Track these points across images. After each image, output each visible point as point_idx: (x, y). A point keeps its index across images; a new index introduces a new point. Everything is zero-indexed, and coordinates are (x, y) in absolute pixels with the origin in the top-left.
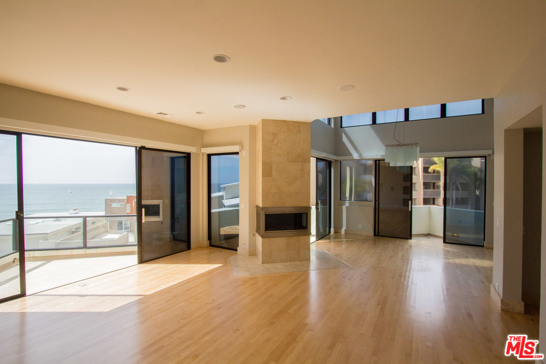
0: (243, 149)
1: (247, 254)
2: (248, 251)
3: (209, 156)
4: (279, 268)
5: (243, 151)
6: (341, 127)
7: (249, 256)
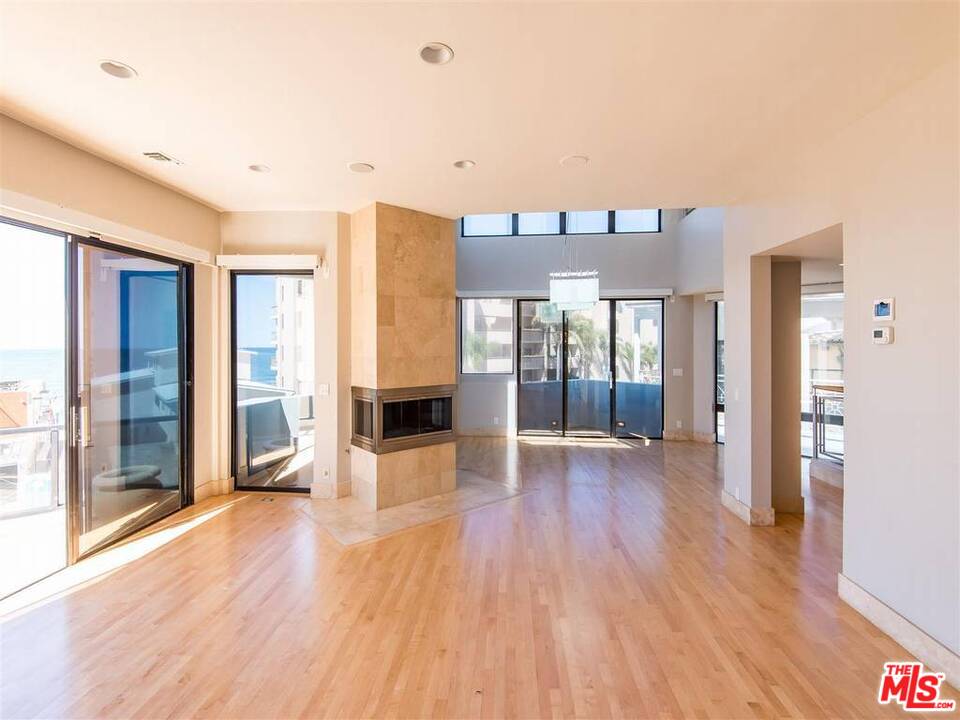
0: (324, 263)
1: (335, 496)
2: (335, 488)
3: (233, 274)
4: (414, 513)
5: (324, 268)
6: (463, 236)
7: (339, 498)
